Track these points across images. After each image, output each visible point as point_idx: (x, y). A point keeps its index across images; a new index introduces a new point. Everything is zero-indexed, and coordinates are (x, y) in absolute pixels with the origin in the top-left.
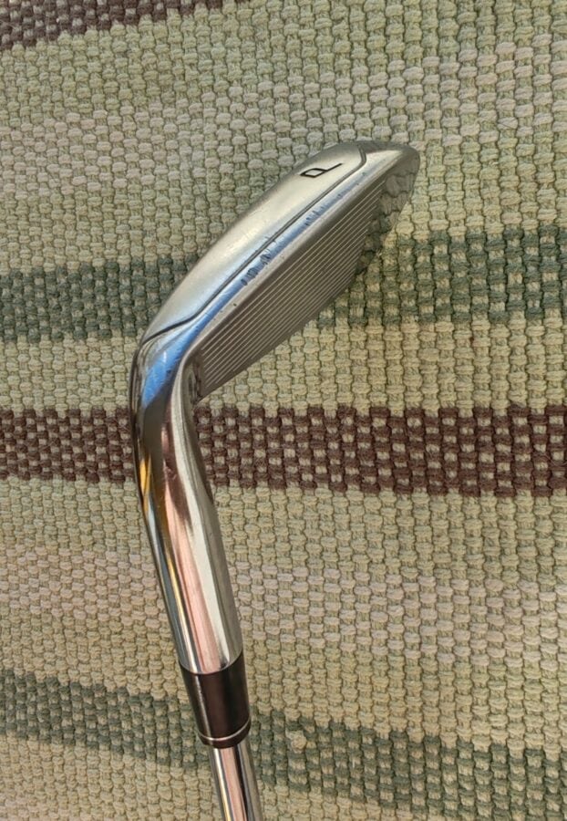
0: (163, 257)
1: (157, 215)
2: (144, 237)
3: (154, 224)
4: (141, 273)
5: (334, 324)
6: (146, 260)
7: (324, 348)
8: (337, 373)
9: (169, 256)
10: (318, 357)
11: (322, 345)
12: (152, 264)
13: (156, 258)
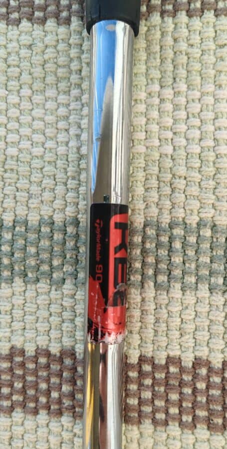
0: (46, 217)
1: (44, 182)
2: (29, 199)
3: (40, 188)
4: (23, 229)
5: (197, 289)
6: (29, 218)
7: (187, 308)
8: (196, 330)
9: (51, 217)
10: (180, 315)
11: (184, 305)
12: (34, 222)
13: (39, 218)
